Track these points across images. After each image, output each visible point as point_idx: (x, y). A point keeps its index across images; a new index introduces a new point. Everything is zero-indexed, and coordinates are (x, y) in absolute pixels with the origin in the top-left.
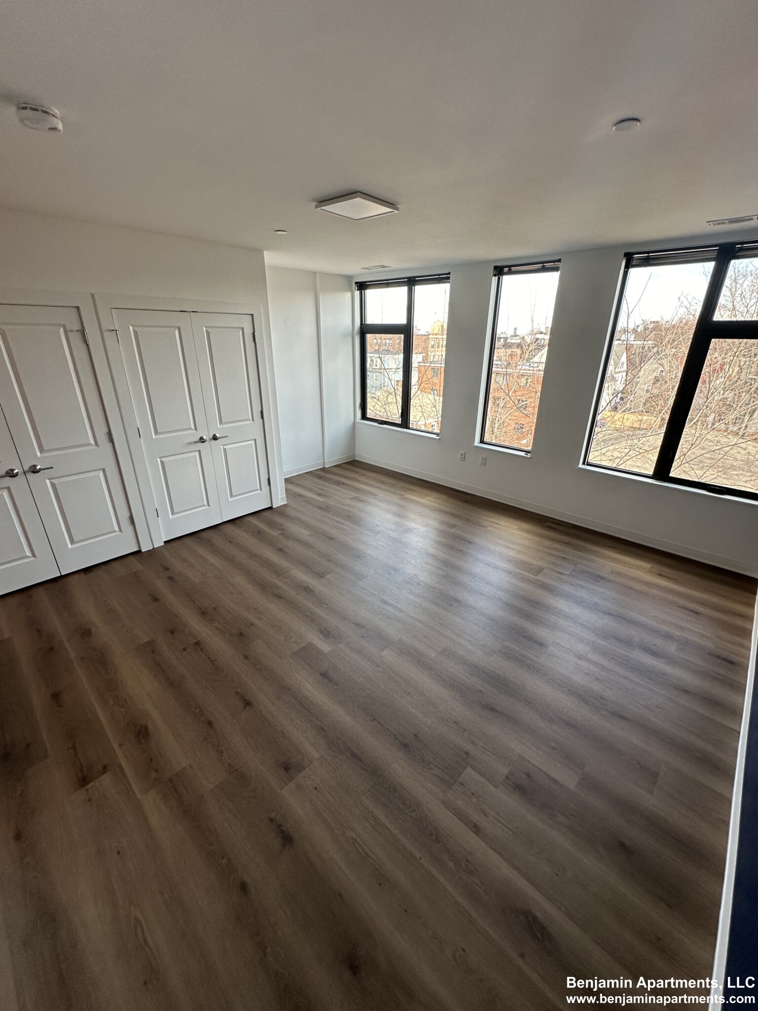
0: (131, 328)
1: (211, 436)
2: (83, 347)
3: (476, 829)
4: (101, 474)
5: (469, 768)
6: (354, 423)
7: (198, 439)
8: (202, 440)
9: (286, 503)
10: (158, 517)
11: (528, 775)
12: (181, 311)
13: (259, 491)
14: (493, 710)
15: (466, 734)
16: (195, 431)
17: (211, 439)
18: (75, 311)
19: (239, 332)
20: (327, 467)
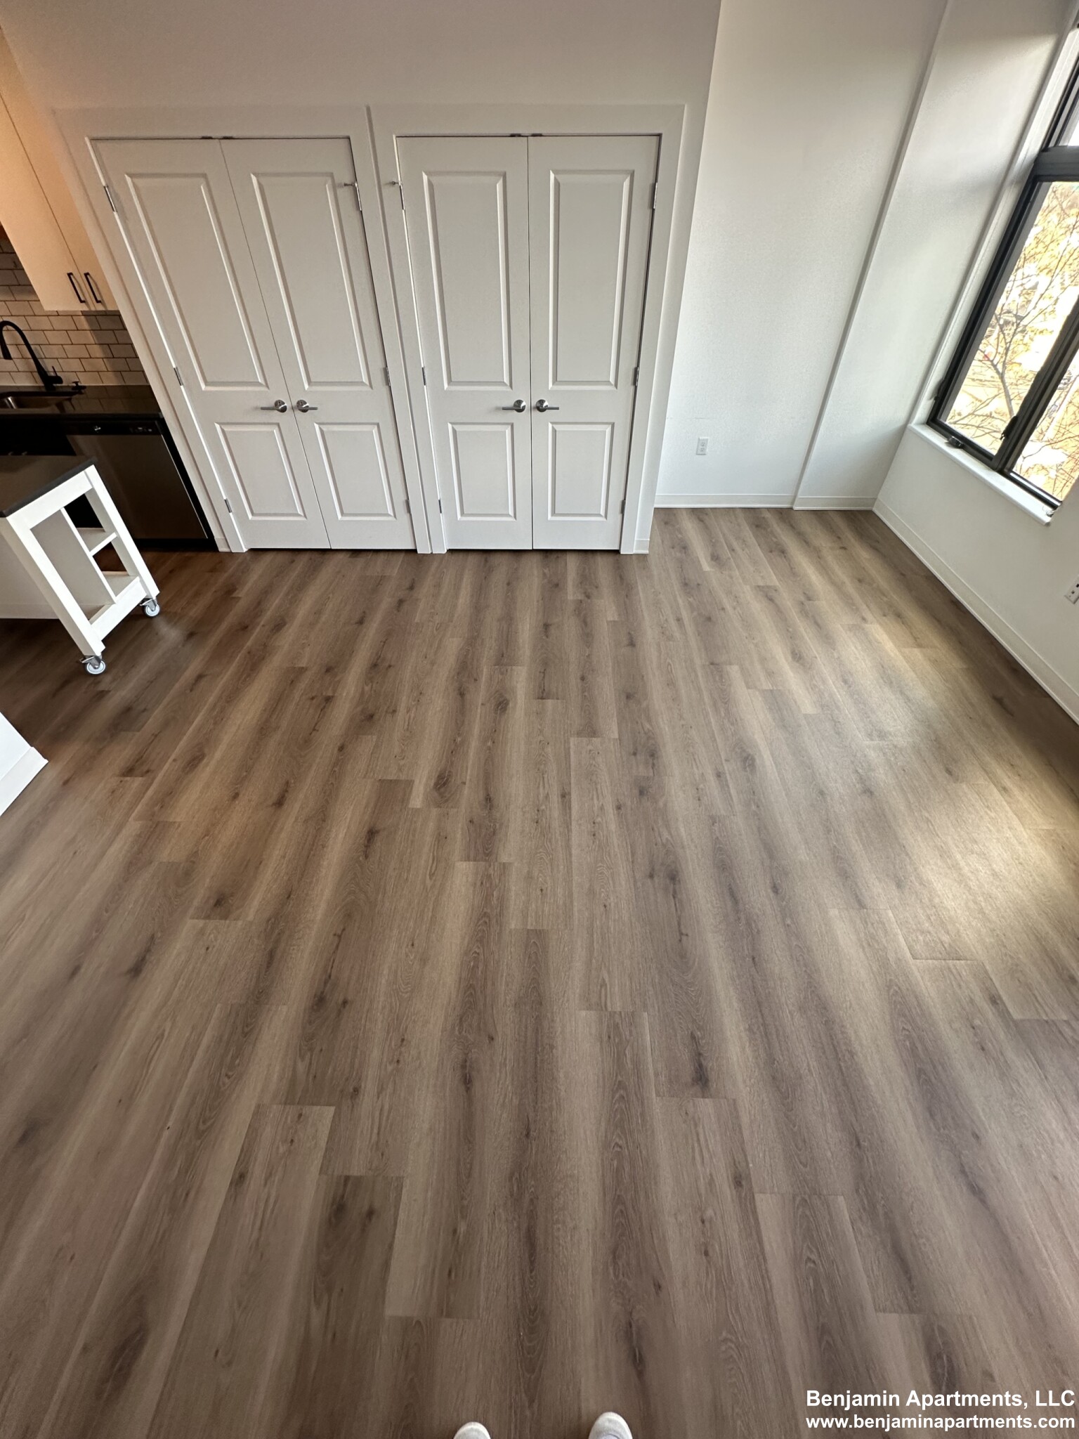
0: (425, 177)
1: (534, 403)
2: (356, 215)
3: (240, 1179)
4: (375, 431)
5: (333, 1109)
6: (903, 429)
7: (511, 403)
8: (518, 407)
9: (646, 552)
10: (441, 512)
11: (370, 1213)
12: (513, 136)
13: (603, 519)
14: (467, 1081)
15: (390, 1068)
16: (509, 389)
17: (534, 408)
18: (344, 143)
19: (624, 180)
20: (796, 508)
